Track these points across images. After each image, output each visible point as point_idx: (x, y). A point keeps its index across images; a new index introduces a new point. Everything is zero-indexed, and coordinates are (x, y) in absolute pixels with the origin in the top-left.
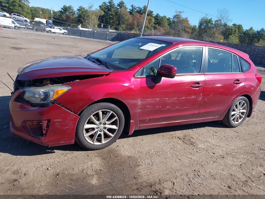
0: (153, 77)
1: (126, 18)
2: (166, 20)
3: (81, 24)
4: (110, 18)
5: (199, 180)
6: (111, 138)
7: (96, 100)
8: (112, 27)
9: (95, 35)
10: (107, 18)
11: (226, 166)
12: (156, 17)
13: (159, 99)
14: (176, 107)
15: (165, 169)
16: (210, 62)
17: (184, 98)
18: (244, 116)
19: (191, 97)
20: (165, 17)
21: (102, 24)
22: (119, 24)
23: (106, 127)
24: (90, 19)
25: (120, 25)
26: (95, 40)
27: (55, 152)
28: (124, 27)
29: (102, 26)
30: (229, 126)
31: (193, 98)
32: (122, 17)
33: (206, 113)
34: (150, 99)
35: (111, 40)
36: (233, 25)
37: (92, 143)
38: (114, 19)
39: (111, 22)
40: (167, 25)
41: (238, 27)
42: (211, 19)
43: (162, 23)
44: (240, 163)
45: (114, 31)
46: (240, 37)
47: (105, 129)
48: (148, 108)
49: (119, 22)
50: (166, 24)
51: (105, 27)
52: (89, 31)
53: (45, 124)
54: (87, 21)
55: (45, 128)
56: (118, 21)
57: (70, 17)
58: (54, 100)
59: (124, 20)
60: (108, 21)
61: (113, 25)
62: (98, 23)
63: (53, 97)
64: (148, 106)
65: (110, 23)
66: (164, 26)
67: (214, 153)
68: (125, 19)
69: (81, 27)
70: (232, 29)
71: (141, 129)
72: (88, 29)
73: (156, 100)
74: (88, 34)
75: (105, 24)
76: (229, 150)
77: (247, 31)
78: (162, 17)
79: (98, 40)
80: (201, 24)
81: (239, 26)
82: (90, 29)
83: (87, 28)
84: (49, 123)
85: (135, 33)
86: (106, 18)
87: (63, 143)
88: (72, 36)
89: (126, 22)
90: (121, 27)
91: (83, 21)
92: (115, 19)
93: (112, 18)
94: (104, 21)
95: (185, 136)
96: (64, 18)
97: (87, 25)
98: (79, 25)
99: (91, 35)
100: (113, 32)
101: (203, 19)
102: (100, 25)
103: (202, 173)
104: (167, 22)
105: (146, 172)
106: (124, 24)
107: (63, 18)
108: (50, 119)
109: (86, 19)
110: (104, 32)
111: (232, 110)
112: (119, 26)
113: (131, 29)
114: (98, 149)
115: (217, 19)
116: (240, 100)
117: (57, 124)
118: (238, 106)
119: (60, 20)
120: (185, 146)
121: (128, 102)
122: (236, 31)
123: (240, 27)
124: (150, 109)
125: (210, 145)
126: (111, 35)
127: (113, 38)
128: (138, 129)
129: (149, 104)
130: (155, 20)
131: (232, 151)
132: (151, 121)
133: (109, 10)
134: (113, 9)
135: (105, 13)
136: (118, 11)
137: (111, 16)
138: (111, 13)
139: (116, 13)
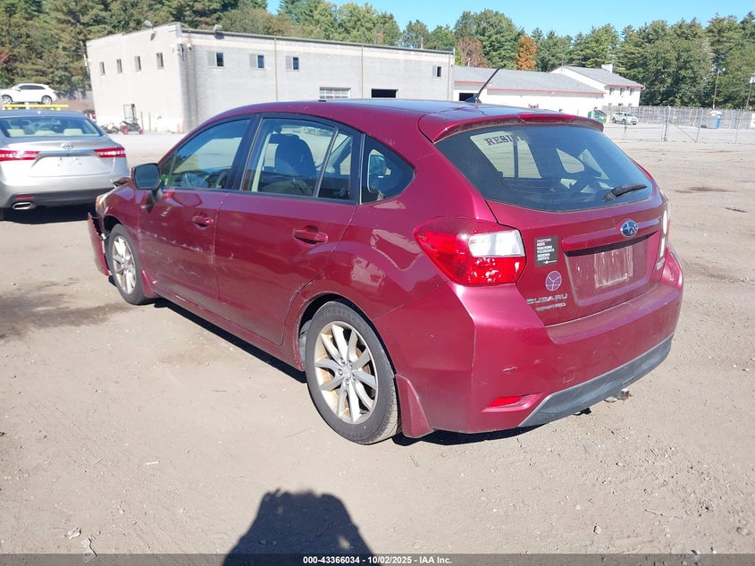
17: (185, 245)
34: (149, 233)
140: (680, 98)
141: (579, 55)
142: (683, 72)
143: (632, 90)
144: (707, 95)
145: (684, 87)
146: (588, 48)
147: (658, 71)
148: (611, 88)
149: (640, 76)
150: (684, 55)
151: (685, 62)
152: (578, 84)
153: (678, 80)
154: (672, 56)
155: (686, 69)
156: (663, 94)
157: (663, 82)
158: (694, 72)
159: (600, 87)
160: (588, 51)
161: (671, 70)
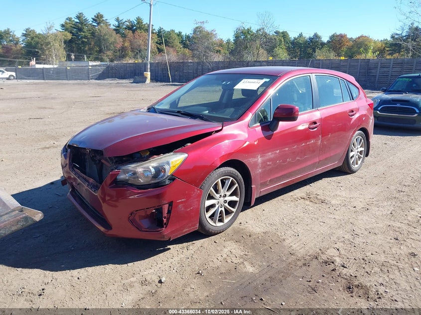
0: (269, 123)
1: (112, 40)
2: (176, 36)
3: (35, 59)
4: (83, 42)
5: (361, 240)
6: (233, 214)
7: (218, 166)
8: (89, 57)
9: (68, 74)
10: (79, 44)
11: (377, 218)
12: (159, 33)
13: (278, 151)
14: (297, 158)
15: (315, 236)
16: (299, 92)
17: (303, 144)
18: (362, 156)
19: (311, 142)
20: (173, 31)
21: (73, 54)
22: (100, 51)
23: (226, 201)
24: (53, 48)
25: (103, 52)
26: (70, 82)
27: (169, 249)
28: (110, 54)
29: (73, 57)
30: (349, 172)
32: (104, 40)
33: (326, 159)
34: (270, 153)
35: (96, 79)
36: (275, 32)
37: (214, 225)
38: (91, 44)
39: (86, 49)
40: (179, 44)
41: (282, 35)
42: (251, 28)
43: (169, 41)
44: (389, 212)
45: (98, 63)
46: (288, 49)
47: (226, 203)
48: (268, 165)
49: (100, 47)
50: (177, 42)
51: (78, 59)
52: (54, 68)
53: (166, 208)
54: (47, 52)
55: (166, 215)
56: (98, 46)
57: (12, 49)
58: (172, 175)
59: (108, 44)
60: (81, 48)
61: (90, 54)
63: (170, 170)
64: (268, 163)
65: (85, 52)
66: (174, 46)
67: (355, 207)
68: (110, 42)
69: (37, 63)
70: (275, 39)
71: (262, 195)
72: (53, 65)
73: (276, 153)
74: (53, 73)
75: (77, 54)
76: (368, 200)
77: (295, 39)
78: (168, 32)
79: (76, 81)
80: (237, 37)
81: (283, 33)
82: (56, 64)
83: (50, 64)
84: (170, 207)
85: (136, 63)
86: (76, 43)
87: (186, 232)
88: (28, 81)
89: (112, 46)
90: (105, 55)
91: (40, 52)
92: (93, 43)
93: (86, 42)
94: (75, 49)
95: (308, 194)
97: (49, 58)
98: (31, 60)
99: (59, 75)
100: (99, 66)
101: (238, 29)
102: (70, 56)
103: (358, 231)
104: (177, 38)
105: (298, 244)
106: (109, 50)
108: (173, 201)
109: (45, 48)
110: (82, 67)
111: (350, 150)
112: (102, 54)
113: (123, 57)
114: (221, 231)
115: (259, 28)
116: (357, 135)
117: (180, 206)
118: (356, 143)
120: (317, 205)
121: (248, 161)
122: (281, 40)
123: (284, 35)
124: (271, 167)
125: (343, 199)
126: (96, 70)
127: (100, 74)
128: (258, 196)
129: (269, 160)
130: (158, 37)
131: (372, 200)
132: (272, 182)
133: (80, 30)
134: (86, 28)
135: (73, 36)
136: (96, 30)
137: (84, 40)
138: (83, 34)
139: (93, 34)
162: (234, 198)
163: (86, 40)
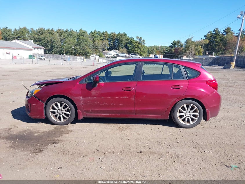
6: (67, 120)
8: (217, 53)
10: (213, 46)
13: (96, 97)
17: (117, 97)
18: (197, 119)
19: (124, 98)
21: (207, 52)
23: (63, 112)
25: (226, 50)
29: (207, 53)
31: (126, 98)
32: (228, 42)
34: (89, 97)
38: (220, 46)
51: (210, 54)
56: (224, 46)
57: (179, 50)
58: (34, 95)
59: (231, 45)
60: (213, 48)
61: (219, 51)
62: (203, 51)
63: (34, 93)
64: (88, 102)
71: (88, 117)
73: (94, 98)
75: (210, 51)
85: (232, 56)
90: (227, 52)
93: (217, 45)
94: (210, 49)
96: (174, 51)
102: (206, 52)
106: (231, 48)
107: (172, 51)
108: (31, 104)
119: (170, 54)
124: (91, 104)
127: (210, 63)
128: (85, 117)
133: (215, 38)
134: (218, 37)
135: (210, 41)
136: (224, 37)
137: (216, 43)
138: (216, 40)
139: (222, 40)
140: (54, 52)
141: (16, 36)
142: (53, 44)
143: (41, 49)
144: (61, 51)
145: (54, 49)
146: (19, 34)
147: (46, 43)
148: (35, 48)
149: (40, 45)
150: (53, 39)
151: (54, 41)
152: (23, 46)
153: (52, 47)
154: (49, 39)
155: (54, 43)
156: (48, 50)
157: (48, 47)
158: (56, 44)
159: (31, 47)
160: (20, 35)
161: (50, 43)
162: (68, 113)
163: (217, 43)
